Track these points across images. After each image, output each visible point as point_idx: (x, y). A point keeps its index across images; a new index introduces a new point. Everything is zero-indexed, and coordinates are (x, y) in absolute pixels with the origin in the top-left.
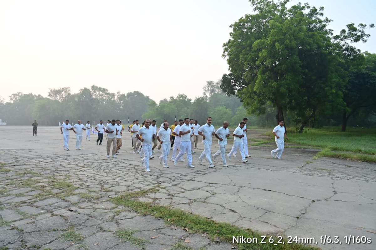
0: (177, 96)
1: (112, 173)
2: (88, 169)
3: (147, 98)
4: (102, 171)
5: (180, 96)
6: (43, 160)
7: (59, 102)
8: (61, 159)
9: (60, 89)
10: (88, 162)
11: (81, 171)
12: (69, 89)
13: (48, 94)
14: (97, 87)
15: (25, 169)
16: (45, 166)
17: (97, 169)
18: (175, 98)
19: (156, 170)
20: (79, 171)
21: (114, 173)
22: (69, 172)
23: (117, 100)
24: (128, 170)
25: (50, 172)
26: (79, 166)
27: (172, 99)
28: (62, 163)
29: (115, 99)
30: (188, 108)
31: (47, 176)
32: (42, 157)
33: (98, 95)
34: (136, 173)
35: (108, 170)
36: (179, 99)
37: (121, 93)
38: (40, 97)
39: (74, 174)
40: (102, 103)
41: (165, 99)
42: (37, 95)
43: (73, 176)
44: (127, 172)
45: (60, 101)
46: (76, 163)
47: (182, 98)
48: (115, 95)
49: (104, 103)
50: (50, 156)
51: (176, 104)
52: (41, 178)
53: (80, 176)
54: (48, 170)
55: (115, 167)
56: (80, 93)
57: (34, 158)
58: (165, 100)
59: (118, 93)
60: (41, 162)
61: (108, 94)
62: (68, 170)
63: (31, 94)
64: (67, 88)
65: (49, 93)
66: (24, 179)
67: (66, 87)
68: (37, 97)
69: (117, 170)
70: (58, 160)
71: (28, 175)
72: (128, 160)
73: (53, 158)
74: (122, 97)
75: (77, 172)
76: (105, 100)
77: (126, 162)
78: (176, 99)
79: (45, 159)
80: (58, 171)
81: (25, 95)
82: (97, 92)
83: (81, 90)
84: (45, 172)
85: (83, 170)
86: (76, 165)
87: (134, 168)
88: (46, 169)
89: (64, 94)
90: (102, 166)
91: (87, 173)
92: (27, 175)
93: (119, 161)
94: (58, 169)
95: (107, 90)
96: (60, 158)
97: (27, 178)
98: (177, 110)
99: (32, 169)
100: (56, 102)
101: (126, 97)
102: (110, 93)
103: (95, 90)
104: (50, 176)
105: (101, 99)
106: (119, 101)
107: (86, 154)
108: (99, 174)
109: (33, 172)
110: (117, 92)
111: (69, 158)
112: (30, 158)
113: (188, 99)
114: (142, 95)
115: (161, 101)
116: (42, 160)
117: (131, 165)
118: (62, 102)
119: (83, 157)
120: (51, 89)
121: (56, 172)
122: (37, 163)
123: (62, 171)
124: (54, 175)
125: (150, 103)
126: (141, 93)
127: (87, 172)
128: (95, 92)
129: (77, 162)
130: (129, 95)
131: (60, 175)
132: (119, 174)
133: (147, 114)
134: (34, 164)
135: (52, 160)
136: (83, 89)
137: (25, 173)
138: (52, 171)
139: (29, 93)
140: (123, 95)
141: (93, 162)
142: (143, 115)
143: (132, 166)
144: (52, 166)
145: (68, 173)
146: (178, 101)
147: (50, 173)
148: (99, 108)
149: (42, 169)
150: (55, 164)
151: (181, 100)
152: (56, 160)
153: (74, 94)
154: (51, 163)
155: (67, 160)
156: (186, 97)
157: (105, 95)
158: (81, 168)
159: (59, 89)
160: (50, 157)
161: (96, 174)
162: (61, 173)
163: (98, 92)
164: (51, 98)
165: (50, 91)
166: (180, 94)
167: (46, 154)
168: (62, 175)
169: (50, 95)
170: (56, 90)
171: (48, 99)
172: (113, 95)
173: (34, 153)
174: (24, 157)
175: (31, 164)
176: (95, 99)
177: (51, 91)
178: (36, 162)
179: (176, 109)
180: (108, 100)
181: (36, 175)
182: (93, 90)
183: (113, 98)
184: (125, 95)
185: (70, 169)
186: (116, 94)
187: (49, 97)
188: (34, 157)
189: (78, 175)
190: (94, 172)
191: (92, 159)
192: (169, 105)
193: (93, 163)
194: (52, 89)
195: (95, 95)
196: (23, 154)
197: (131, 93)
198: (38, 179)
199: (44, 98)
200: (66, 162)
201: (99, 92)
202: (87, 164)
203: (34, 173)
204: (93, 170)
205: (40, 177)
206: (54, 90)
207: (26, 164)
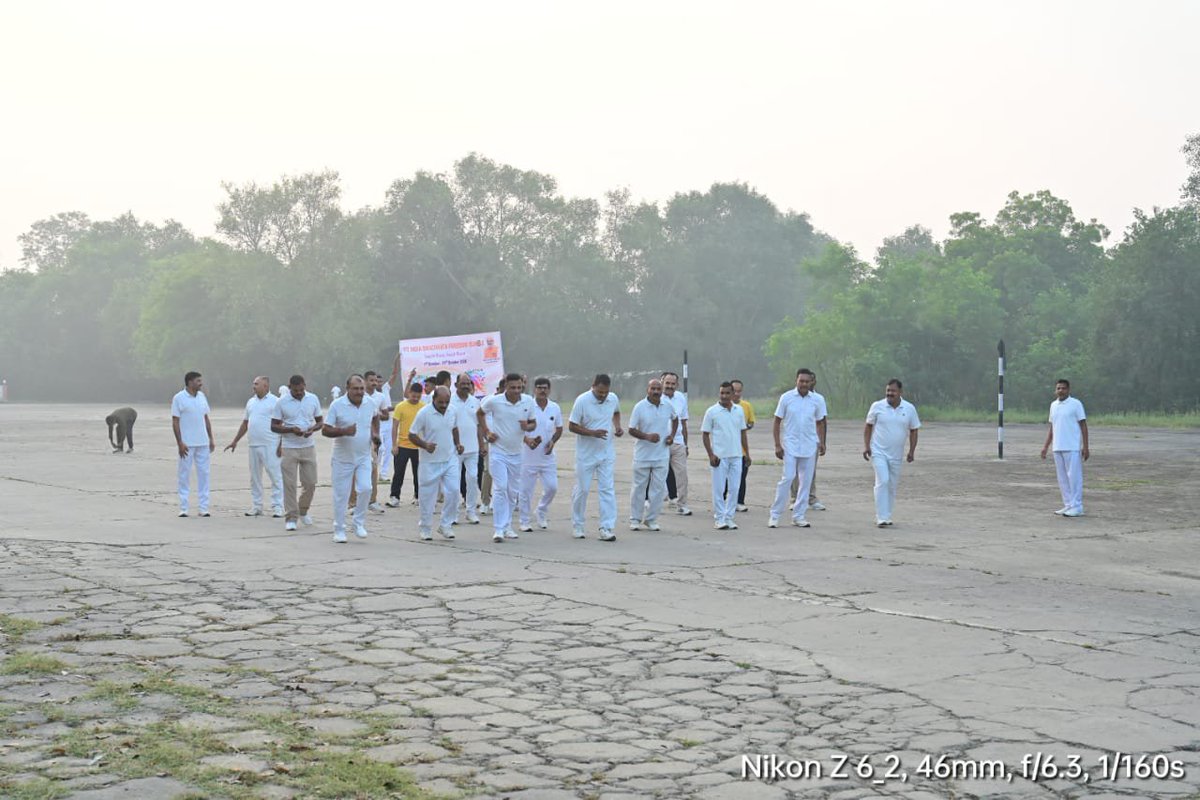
0: (1002, 207)
1: (636, 716)
2: (487, 684)
3: (800, 225)
4: (570, 698)
5: (1020, 205)
6: (219, 609)
7: (279, 263)
8: (318, 607)
9: (281, 184)
10: (477, 638)
11: (446, 690)
12: (335, 183)
13: (219, 218)
14: (491, 167)
15: (135, 663)
16: (235, 647)
17: (540, 687)
18: (989, 219)
19: (926, 715)
20: (436, 690)
21: (646, 718)
22: (378, 695)
23: (606, 247)
24: (733, 703)
25: (271, 688)
26: (428, 660)
27: (968, 228)
28: (328, 637)
29: (598, 238)
30: (1078, 290)
31: (258, 711)
32: (211, 592)
33: (498, 218)
34: (792, 726)
35: (608, 697)
36: (1013, 229)
37: (635, 201)
38: (174, 237)
39: (406, 710)
40: (520, 263)
41: (916, 230)
42: (161, 225)
43: (403, 721)
44: (732, 719)
45: (280, 257)
46: (407, 638)
47: (1033, 223)
48: (596, 213)
49: (532, 263)
50: (259, 586)
51: (990, 263)
52: (229, 724)
53: (444, 724)
54: (258, 674)
55: (649, 677)
56: (393, 204)
57: (170, 597)
58: (917, 238)
59: (616, 198)
60: (215, 621)
61: (557, 207)
62: (372, 681)
63: (128, 221)
64: (319, 181)
65: (225, 211)
66: (141, 722)
67: (318, 173)
68: (157, 234)
69: (665, 701)
70: (302, 614)
71: (156, 699)
72: (721, 633)
73: (274, 602)
74: (639, 224)
75: (424, 697)
76: (539, 243)
77: (713, 644)
78: (996, 228)
79: (232, 608)
80: (317, 688)
81: (97, 225)
82: (492, 200)
83: (400, 185)
84: (245, 688)
85: (460, 688)
86: (410, 651)
87: (774, 688)
88: (248, 666)
89: (304, 216)
90: (568, 664)
91: (480, 707)
92: (147, 700)
93: (667, 638)
94: (313, 671)
95: (550, 185)
96: (311, 601)
97: (154, 719)
98: (1001, 302)
99: (169, 662)
100: (263, 262)
101: (662, 223)
102: (567, 201)
103: (481, 183)
104: (276, 711)
105: (515, 240)
106: (619, 249)
107: (459, 585)
108: (555, 721)
109: (179, 682)
110: (610, 195)
111: (361, 604)
112: (151, 596)
113: (1077, 227)
114: (763, 206)
115: (889, 243)
116: (214, 611)
117: (746, 667)
118: (293, 263)
119: (442, 605)
120: (233, 190)
121: (304, 691)
122: (191, 627)
123: (338, 685)
124: (294, 708)
125: (816, 262)
126: (760, 192)
127: (480, 700)
128: (478, 196)
129: (411, 634)
130: (685, 207)
131: (332, 709)
132: (684, 724)
133: (802, 330)
134: (176, 635)
135: (271, 616)
136: (409, 182)
137: (137, 687)
138: (279, 683)
139: (118, 216)
140: (647, 212)
141: (505, 636)
142: (772, 341)
143: (751, 677)
144: (278, 654)
145: (370, 698)
146: (1006, 244)
147: (274, 695)
148: (498, 300)
149: (224, 666)
150: (294, 642)
151: (1028, 235)
152: (290, 612)
153: (360, 212)
154: (271, 630)
155: (352, 614)
156: (1063, 212)
157: (539, 217)
158: (442, 670)
159: (276, 186)
160: (258, 596)
161: (539, 715)
162: (333, 697)
163: (496, 200)
164: (232, 243)
165: (228, 201)
166: (1021, 196)
167: (233, 578)
168: (341, 709)
169: (228, 225)
170: (262, 194)
171: (220, 248)
172: (585, 212)
173: (171, 568)
174: (117, 591)
175: (163, 636)
176: (478, 239)
177: (236, 197)
178: (188, 620)
179: (997, 294)
180: (552, 243)
181: (201, 703)
182: (464, 184)
183: (584, 230)
184: (655, 209)
185: (378, 675)
186: (604, 204)
187: (221, 237)
188: (168, 590)
189: (430, 716)
190: (522, 704)
191: (496, 618)
192: (943, 271)
193: (509, 641)
194: (241, 184)
195: (477, 217)
196: (109, 573)
197: (695, 195)
198: (214, 727)
199: (198, 243)
200: (350, 628)
201: (502, 199)
202: (471, 646)
203: (183, 692)
204: (518, 691)
205: (221, 715)
206: (250, 194)
207: (135, 630)
